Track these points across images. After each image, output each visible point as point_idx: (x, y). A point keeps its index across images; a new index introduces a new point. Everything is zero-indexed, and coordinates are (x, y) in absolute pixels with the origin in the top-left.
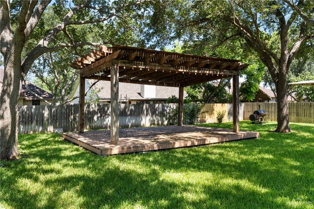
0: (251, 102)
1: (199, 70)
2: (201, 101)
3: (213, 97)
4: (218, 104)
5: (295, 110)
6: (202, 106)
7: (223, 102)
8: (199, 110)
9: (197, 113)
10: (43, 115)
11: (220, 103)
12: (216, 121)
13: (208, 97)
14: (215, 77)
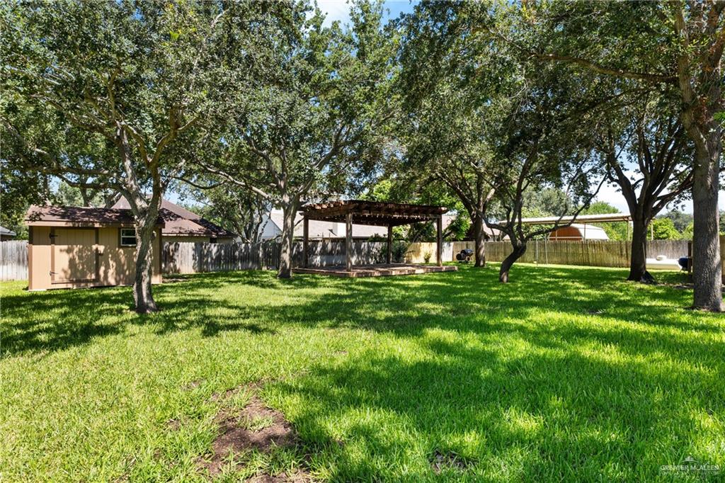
0: (461, 240)
1: (409, 215)
2: (406, 240)
3: (420, 235)
4: (425, 244)
5: (503, 250)
6: (409, 245)
7: (431, 240)
8: (406, 249)
9: (404, 252)
10: (258, 255)
11: (427, 242)
12: (423, 261)
13: (414, 235)
14: (422, 220)
